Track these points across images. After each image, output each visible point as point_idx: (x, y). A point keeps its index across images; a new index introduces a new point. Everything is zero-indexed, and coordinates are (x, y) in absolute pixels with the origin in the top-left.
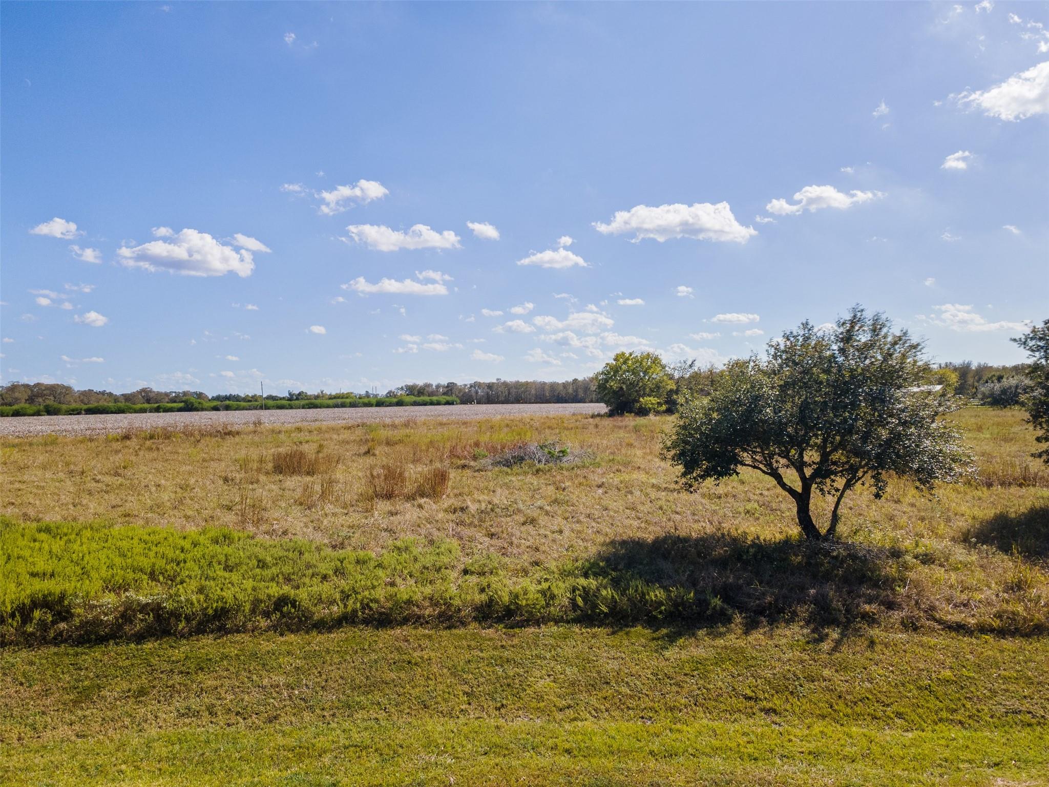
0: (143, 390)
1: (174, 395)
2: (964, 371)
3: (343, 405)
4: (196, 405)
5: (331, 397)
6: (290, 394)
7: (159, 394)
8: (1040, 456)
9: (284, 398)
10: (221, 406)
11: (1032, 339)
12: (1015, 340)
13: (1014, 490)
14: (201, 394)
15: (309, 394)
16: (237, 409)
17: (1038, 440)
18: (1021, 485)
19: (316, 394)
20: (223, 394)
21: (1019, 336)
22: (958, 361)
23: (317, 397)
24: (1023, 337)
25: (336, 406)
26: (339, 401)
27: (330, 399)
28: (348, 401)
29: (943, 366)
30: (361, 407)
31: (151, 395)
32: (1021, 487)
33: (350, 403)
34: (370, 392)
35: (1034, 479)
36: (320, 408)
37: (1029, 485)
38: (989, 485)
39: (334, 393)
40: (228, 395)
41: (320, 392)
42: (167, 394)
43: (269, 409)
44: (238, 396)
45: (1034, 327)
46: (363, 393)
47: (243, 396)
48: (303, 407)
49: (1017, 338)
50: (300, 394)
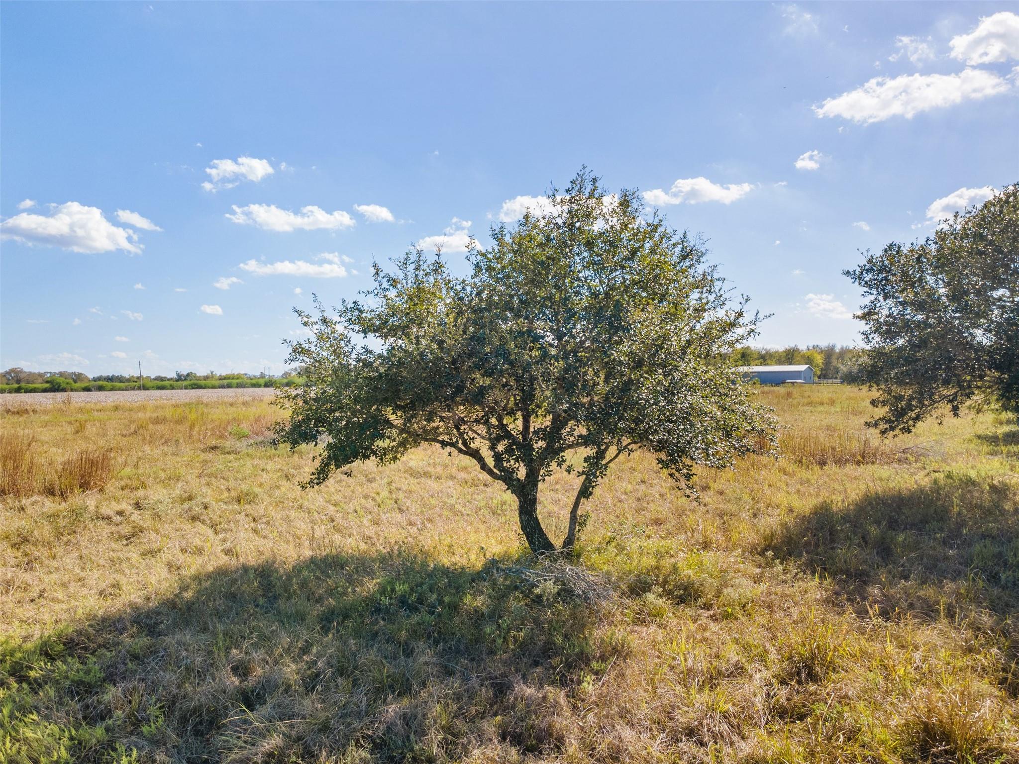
0: (13, 371)
1: (49, 375)
2: (829, 353)
3: (229, 386)
4: (63, 385)
5: (221, 378)
6: (178, 375)
7: (30, 374)
8: (876, 425)
9: (172, 379)
10: (93, 387)
11: (868, 271)
12: (848, 273)
13: (850, 469)
14: (80, 374)
15: (198, 375)
16: (111, 390)
17: (874, 403)
18: (858, 463)
19: (206, 375)
20: (105, 374)
21: (853, 267)
22: (824, 344)
23: (206, 378)
24: (858, 269)
25: (222, 387)
26: (225, 382)
27: (220, 379)
28: (235, 381)
29: (811, 348)
30: (248, 387)
31: (22, 376)
32: (859, 466)
33: (237, 384)
34: (266, 373)
35: (875, 455)
36: (204, 388)
37: (867, 463)
38: (822, 463)
39: (224, 374)
40: (111, 375)
41: (209, 373)
42: (40, 375)
43: (148, 389)
44: (122, 377)
45: (872, 257)
46: (258, 374)
47: (128, 377)
48: (186, 388)
49: (851, 270)
50: (188, 375)
